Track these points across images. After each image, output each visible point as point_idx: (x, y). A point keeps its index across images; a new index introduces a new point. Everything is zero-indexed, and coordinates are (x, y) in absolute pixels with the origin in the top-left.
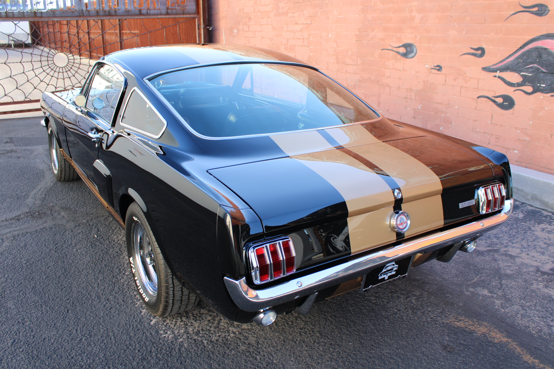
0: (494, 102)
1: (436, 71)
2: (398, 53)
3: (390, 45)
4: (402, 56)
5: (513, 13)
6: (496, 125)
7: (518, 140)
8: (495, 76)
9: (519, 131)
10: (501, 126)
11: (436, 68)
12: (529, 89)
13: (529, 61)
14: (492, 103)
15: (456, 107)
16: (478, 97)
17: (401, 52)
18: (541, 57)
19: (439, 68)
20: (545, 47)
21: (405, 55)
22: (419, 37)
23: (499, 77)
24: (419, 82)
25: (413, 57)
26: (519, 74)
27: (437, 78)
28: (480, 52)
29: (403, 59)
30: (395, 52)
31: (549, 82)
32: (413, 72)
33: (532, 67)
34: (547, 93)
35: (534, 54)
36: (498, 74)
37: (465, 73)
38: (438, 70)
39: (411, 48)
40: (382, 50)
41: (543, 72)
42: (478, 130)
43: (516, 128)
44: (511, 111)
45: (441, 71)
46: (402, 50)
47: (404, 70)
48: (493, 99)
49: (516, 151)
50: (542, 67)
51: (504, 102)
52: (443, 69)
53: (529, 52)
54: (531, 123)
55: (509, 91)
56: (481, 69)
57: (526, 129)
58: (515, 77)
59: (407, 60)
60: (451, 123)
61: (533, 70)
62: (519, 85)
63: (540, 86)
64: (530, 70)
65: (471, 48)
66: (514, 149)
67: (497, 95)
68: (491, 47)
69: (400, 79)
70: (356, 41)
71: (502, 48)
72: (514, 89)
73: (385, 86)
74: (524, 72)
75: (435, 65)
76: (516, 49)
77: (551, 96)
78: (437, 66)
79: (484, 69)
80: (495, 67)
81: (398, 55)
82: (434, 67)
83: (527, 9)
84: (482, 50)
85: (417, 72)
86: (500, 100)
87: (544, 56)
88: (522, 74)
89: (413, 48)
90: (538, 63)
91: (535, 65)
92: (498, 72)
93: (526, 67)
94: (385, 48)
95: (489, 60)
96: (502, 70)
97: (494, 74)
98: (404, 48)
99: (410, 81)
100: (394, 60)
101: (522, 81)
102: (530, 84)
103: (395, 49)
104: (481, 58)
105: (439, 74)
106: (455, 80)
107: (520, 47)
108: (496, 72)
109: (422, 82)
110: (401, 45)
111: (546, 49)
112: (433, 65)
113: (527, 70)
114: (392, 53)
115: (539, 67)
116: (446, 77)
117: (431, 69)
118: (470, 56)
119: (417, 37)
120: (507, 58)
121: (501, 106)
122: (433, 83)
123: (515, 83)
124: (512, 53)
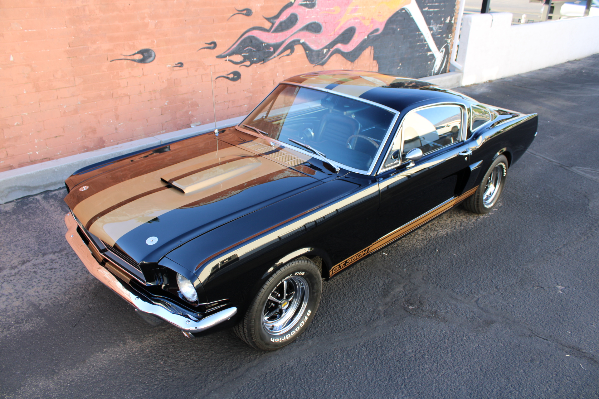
0: (228, 78)
1: (178, 68)
2: (134, 61)
3: (122, 55)
4: (139, 62)
5: (232, 15)
6: (231, 93)
7: (246, 97)
8: (226, 60)
9: (245, 92)
10: (234, 93)
11: (177, 65)
12: (248, 63)
13: (245, 45)
14: (226, 80)
15: (200, 91)
16: (216, 79)
17: (137, 59)
18: (251, 42)
19: (181, 65)
20: (253, 35)
21: (142, 61)
22: (156, 41)
23: (229, 60)
24: (163, 82)
25: (153, 61)
26: (241, 55)
27: (181, 73)
28: (213, 45)
29: (140, 65)
30: (129, 60)
31: (258, 56)
32: (155, 74)
33: (248, 49)
34: (258, 63)
35: (248, 41)
36: (228, 58)
37: (204, 64)
38: (180, 67)
39: (148, 53)
40: (111, 61)
41: (254, 51)
42: (219, 102)
43: (243, 91)
44: (239, 81)
45: (182, 67)
46: (139, 57)
47: (143, 75)
48: (227, 76)
49: (246, 106)
50: (253, 48)
51: (234, 76)
52: (184, 65)
53: (245, 39)
54: (252, 84)
55: (236, 68)
56: (215, 57)
57: (250, 89)
58: (238, 58)
59: (146, 65)
60: (198, 105)
61: (248, 51)
62: (241, 62)
63: (254, 60)
64: (247, 51)
65: (206, 44)
66: (244, 105)
67: (229, 72)
68: (220, 40)
69: (140, 85)
70: (67, 58)
71: (228, 40)
72: (239, 65)
73: (122, 97)
74: (243, 53)
75: (177, 63)
76: (237, 39)
77: (260, 64)
78: (179, 63)
79: (218, 57)
80: (225, 54)
81: (134, 62)
82: (175, 65)
83: (240, 12)
84: (215, 44)
85: (159, 74)
86: (231, 76)
87: (253, 41)
88: (243, 54)
89: (151, 52)
90: (251, 47)
91: (249, 48)
92: (228, 57)
93: (245, 50)
94: (115, 59)
95: (220, 50)
96: (230, 55)
97: (225, 59)
98: (141, 54)
99: (152, 83)
100: (129, 69)
101: (243, 60)
102: (248, 60)
103: (129, 58)
104: (215, 50)
105: (181, 70)
106: (196, 71)
107: (239, 37)
108: (226, 57)
109: (165, 80)
110: (136, 52)
111: (253, 37)
112: (174, 64)
113: (245, 52)
114: (125, 62)
115: (252, 48)
116: (188, 70)
117: (173, 67)
118: (205, 50)
119: (154, 42)
120: (232, 46)
121: (233, 80)
122: (176, 79)
123: (239, 61)
124: (235, 42)
